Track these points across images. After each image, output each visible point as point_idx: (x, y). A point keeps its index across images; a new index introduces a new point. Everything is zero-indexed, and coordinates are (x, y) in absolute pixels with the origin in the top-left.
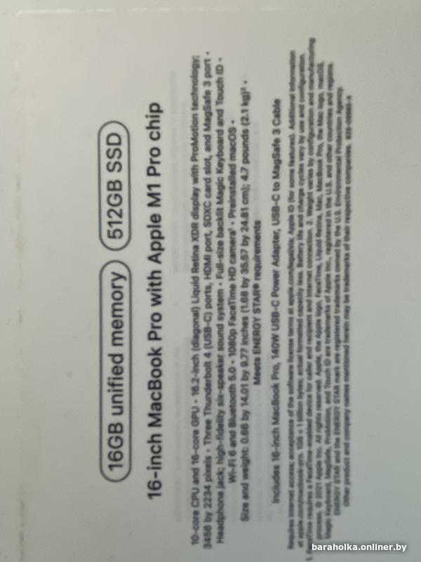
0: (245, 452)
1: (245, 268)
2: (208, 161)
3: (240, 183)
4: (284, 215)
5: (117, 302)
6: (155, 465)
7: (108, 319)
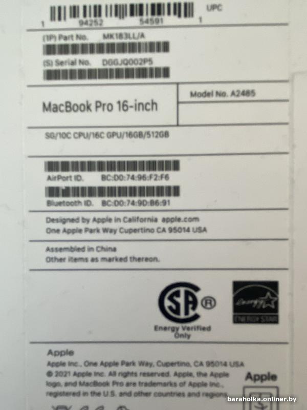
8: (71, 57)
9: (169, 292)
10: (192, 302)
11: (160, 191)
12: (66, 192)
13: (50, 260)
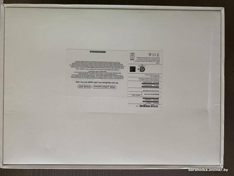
0: (114, 73)
1: (94, 73)
2: (82, 76)
3: (85, 73)
4: (88, 68)
5: (97, 87)
6: (115, 83)
7: (99, 88)
8: (155, 101)
9: (143, 71)
10: (141, 69)
11: (144, 84)
12: (156, 84)
13: (159, 75)
